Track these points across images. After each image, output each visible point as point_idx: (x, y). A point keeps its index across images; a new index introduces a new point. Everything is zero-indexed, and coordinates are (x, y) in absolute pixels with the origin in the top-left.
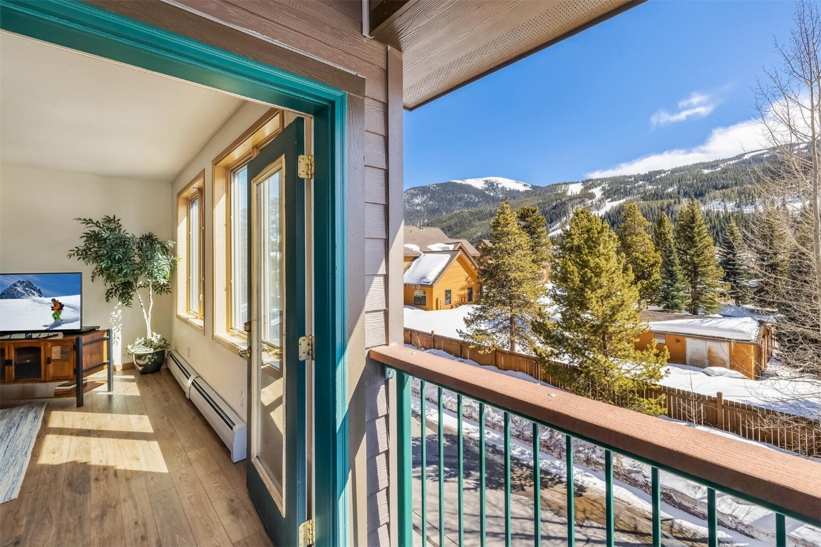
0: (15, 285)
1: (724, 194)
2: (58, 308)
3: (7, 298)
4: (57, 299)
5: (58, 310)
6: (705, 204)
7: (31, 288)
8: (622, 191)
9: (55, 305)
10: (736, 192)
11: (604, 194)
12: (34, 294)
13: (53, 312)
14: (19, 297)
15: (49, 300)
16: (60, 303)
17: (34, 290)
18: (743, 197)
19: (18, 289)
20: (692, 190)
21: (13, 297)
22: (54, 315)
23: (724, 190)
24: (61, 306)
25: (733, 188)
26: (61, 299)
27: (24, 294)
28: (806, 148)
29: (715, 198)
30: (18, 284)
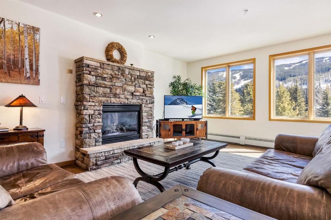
0: (176, 100)
1: (294, 79)
2: (194, 109)
3: (173, 105)
4: (193, 106)
5: (194, 110)
6: (286, 83)
7: (183, 101)
8: (249, 76)
9: (193, 108)
10: (299, 78)
11: (241, 77)
12: (184, 104)
13: (192, 111)
14: (178, 105)
15: (190, 106)
16: (195, 107)
17: (184, 102)
18: (302, 81)
19: (178, 101)
20: (280, 76)
21: (175, 104)
22: (192, 112)
23: (294, 77)
24: (195, 109)
25: (298, 76)
26: (195, 106)
27: (180, 104)
28: (328, 60)
29: (290, 81)
30: (178, 100)
